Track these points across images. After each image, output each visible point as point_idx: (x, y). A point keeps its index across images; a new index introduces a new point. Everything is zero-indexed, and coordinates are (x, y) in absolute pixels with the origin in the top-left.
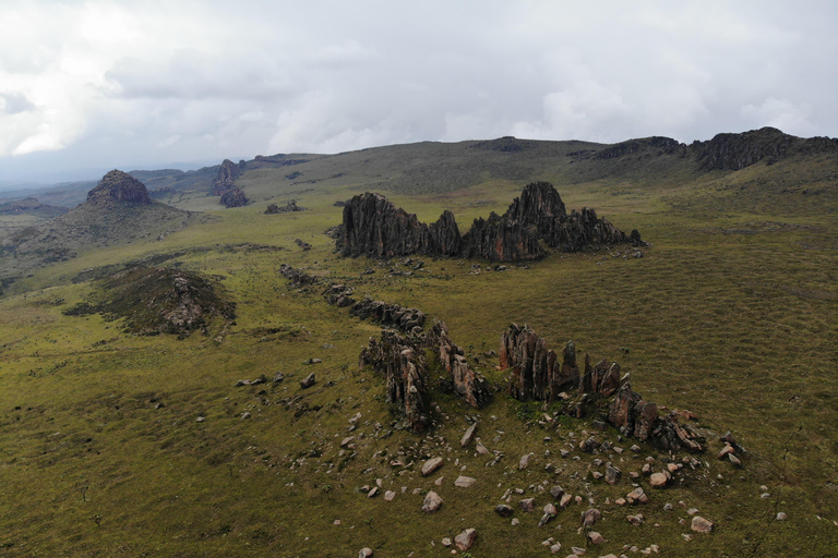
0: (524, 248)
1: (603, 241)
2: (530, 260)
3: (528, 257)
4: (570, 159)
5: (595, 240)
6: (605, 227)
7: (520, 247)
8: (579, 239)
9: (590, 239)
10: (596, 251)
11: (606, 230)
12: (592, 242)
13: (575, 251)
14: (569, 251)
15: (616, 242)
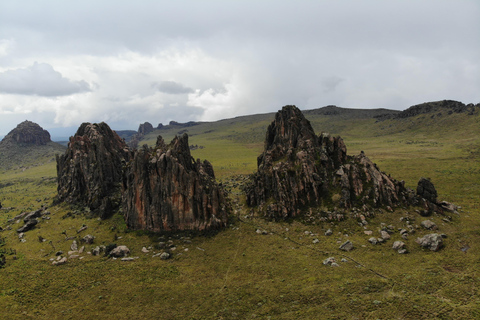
0: (186, 208)
1: (353, 200)
2: (194, 233)
3: (192, 226)
4: (376, 120)
5: (336, 197)
6: (361, 171)
7: (178, 204)
8: (302, 194)
9: (324, 194)
10: (336, 222)
11: (362, 176)
12: (330, 203)
13: (289, 219)
14: (277, 217)
15: (382, 203)
